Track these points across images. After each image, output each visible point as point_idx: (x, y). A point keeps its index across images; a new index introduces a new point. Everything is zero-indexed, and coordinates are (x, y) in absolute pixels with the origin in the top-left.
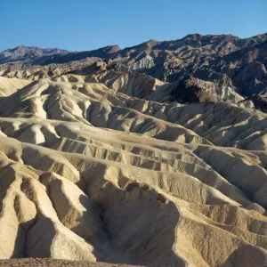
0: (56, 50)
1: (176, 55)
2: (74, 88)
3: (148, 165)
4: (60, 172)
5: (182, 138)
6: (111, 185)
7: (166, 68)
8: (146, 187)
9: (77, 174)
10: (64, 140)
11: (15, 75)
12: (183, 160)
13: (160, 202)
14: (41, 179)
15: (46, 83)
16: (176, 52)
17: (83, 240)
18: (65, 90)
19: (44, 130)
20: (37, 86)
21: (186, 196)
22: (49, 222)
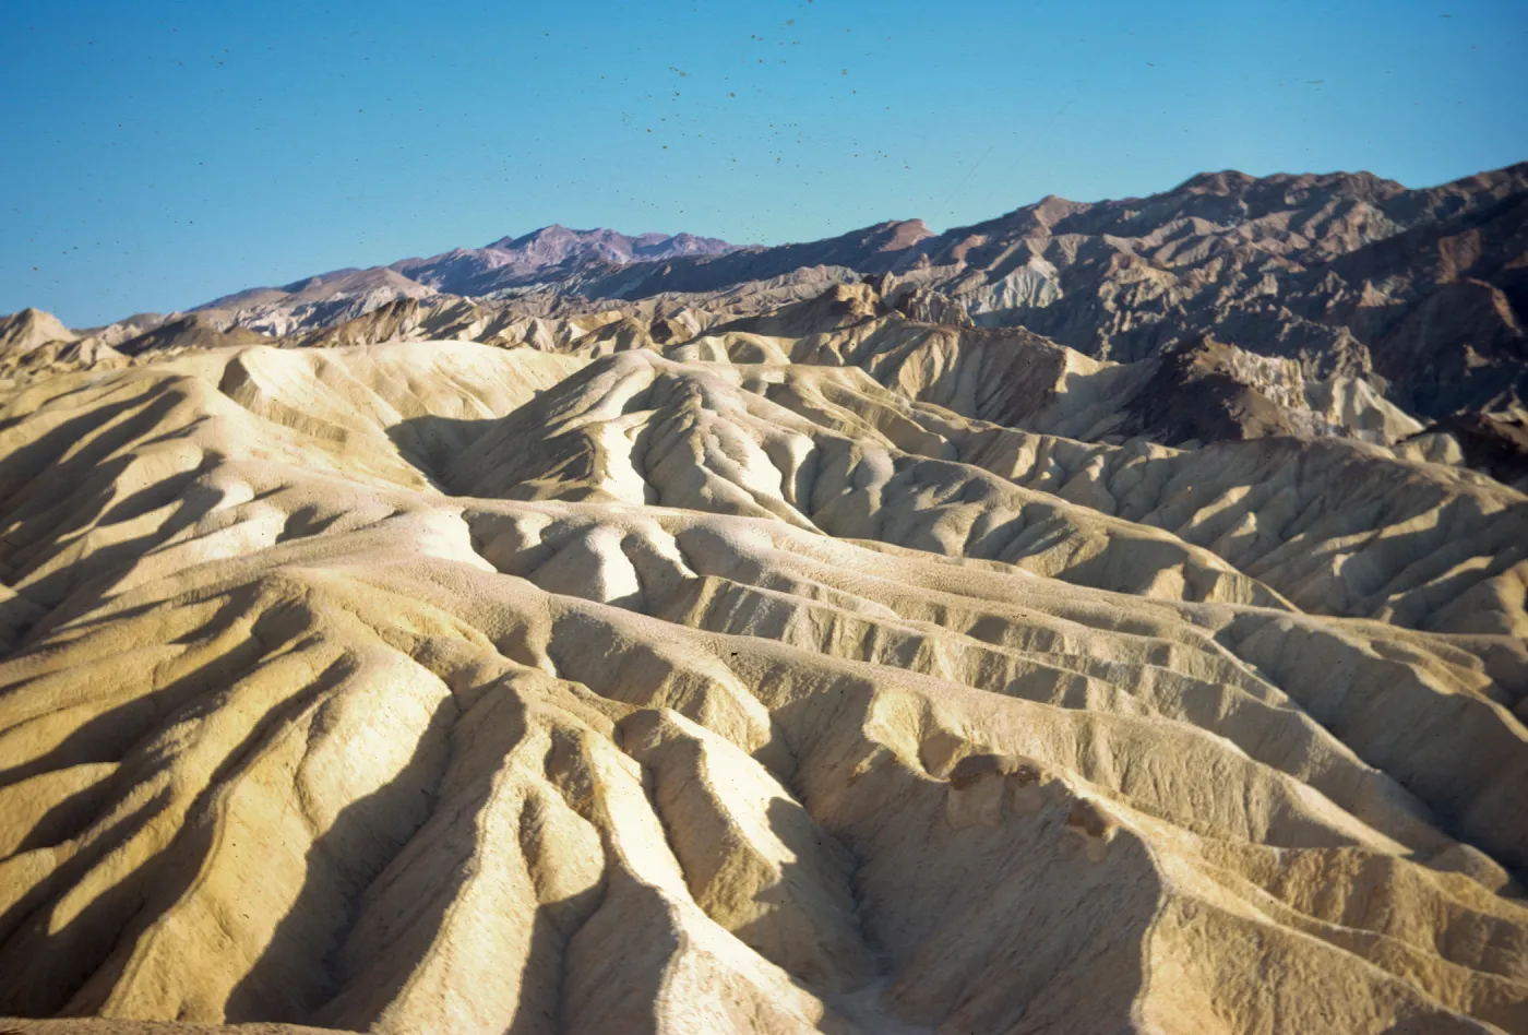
0: (682, 238)
1: (1149, 255)
2: (751, 384)
3: (1034, 686)
4: (694, 710)
5: (1169, 583)
6: (889, 761)
7: (1110, 305)
8: (1028, 773)
9: (760, 718)
10: (711, 587)
11: (529, 338)
12: (1175, 665)
13: (1081, 831)
14: (624, 736)
15: (642, 365)
16: (1148, 242)
17: (778, 973)
18: (717, 395)
19: (633, 545)
20: (608, 377)
21: (1187, 811)
22: (650, 901)
